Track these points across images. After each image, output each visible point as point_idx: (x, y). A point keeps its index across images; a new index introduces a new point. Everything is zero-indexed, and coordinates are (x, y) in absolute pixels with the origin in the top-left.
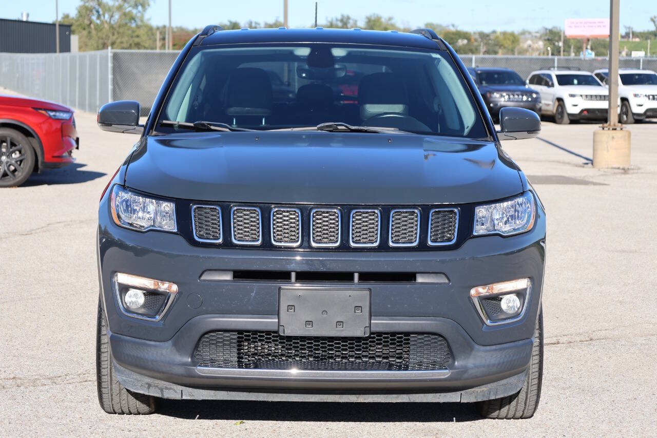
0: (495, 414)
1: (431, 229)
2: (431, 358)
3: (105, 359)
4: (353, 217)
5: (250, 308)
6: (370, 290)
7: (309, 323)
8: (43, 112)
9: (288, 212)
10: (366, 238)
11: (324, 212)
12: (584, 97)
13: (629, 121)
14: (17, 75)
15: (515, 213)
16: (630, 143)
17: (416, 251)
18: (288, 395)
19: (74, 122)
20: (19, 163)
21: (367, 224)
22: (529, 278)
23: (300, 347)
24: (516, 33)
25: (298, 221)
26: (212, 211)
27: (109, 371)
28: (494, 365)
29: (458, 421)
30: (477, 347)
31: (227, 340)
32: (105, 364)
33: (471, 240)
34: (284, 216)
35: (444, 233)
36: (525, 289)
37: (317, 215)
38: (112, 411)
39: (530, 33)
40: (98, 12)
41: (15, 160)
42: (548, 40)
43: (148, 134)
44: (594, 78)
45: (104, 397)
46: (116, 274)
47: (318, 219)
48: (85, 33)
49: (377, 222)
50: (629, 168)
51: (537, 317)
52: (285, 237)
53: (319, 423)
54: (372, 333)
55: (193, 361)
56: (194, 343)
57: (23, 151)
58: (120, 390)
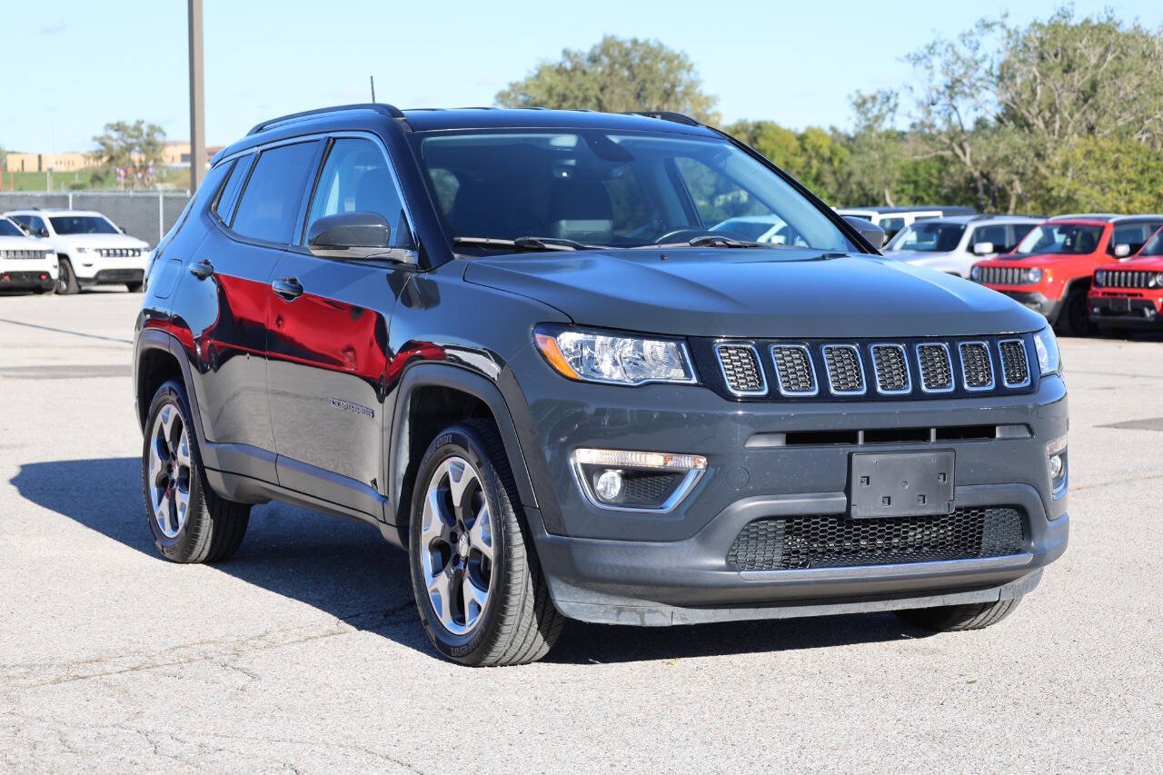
1: (1004, 366)
3: (519, 581)
6: (954, 450)
7: (886, 499)
13: (71, 290)
17: (993, 396)
18: (804, 607)
30: (1047, 522)
31: (772, 532)
35: (1015, 371)
44: (11, 224)
46: (572, 452)
54: (958, 509)
55: (727, 564)
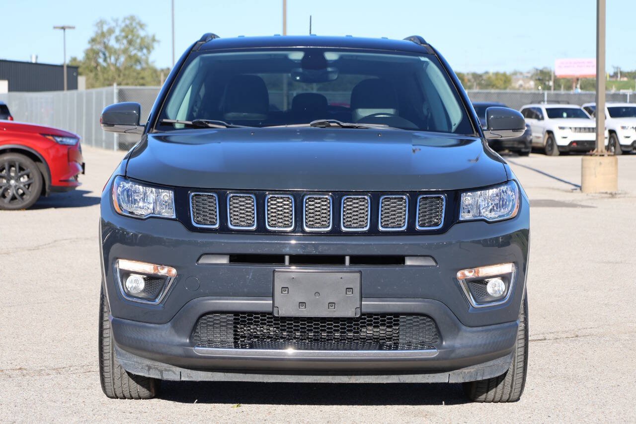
0: (483, 397)
1: (419, 214)
2: (420, 339)
3: (108, 344)
4: (344, 203)
5: (246, 290)
6: (360, 272)
7: (302, 304)
8: (50, 138)
9: (281, 198)
10: (357, 223)
11: (316, 199)
12: (573, 130)
13: (617, 152)
14: (26, 114)
15: (500, 201)
16: (617, 169)
17: (404, 235)
19: (80, 148)
20: (27, 187)
21: (357, 209)
22: (514, 262)
23: (294, 328)
24: (508, 73)
25: (291, 207)
26: (209, 198)
27: (111, 356)
28: (480, 345)
29: (447, 404)
30: (464, 327)
31: (224, 322)
32: (107, 349)
33: (456, 225)
34: (278, 202)
35: (431, 218)
36: (510, 274)
37: (310, 201)
38: (114, 395)
39: (521, 73)
40: (104, 54)
41: (23, 184)
42: (539, 80)
43: (148, 132)
44: (582, 111)
45: (106, 381)
46: (117, 261)
47: (310, 205)
48: (92, 75)
49: (367, 207)
50: (616, 192)
51: (522, 302)
52: (279, 222)
53: (313, 406)
54: (362, 314)
55: (191, 342)
56: (192, 325)
57: (31, 176)
58: (122, 374)
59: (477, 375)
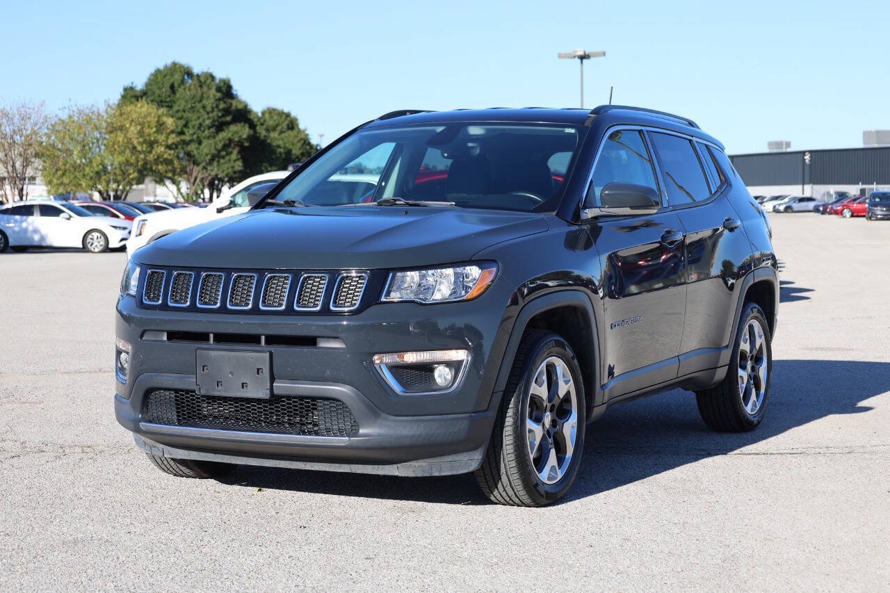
1: (337, 294)
6: (272, 352)
7: (219, 383)
17: (317, 315)
22: (469, 349)
25: (221, 284)
30: (385, 415)
33: (376, 306)
35: (350, 298)
36: (462, 361)
49: (288, 286)
56: (140, 400)
59: (431, 470)
